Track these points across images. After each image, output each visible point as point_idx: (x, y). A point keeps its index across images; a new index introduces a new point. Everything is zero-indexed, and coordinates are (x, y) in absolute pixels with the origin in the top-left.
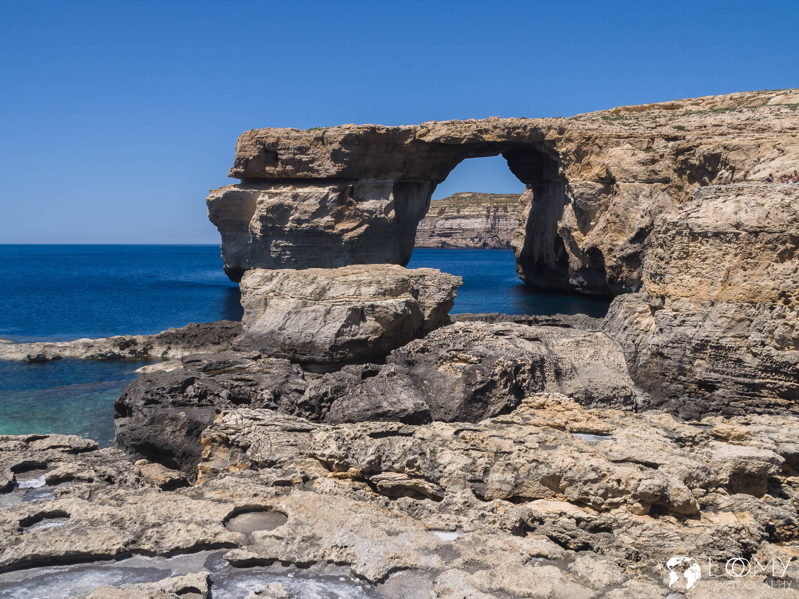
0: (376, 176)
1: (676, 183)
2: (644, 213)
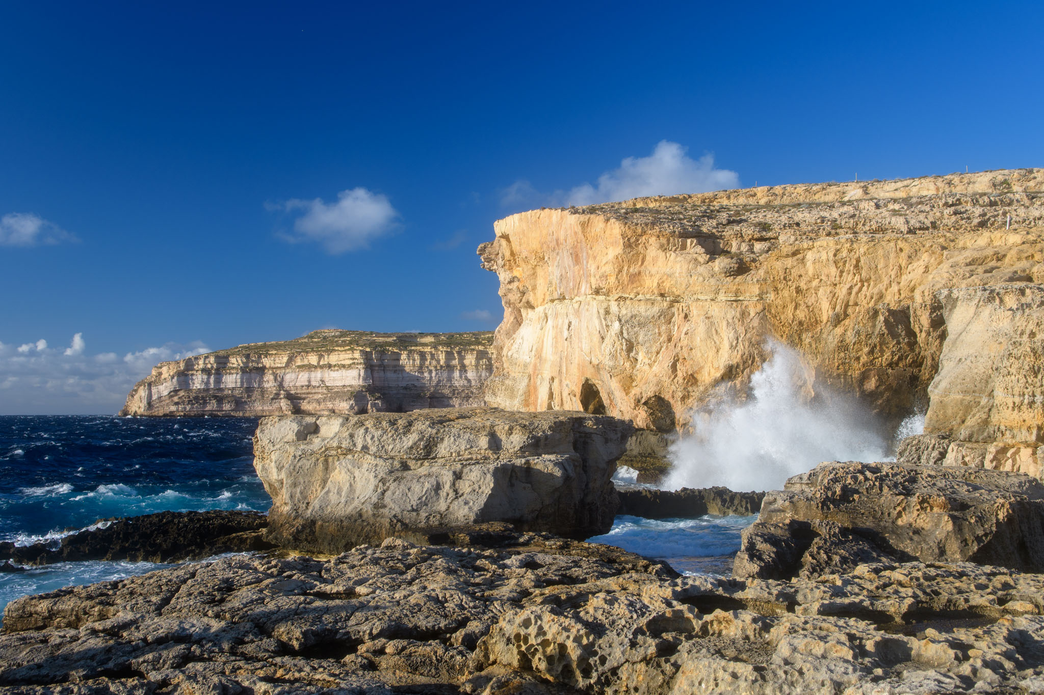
1: (778, 300)
2: (734, 344)
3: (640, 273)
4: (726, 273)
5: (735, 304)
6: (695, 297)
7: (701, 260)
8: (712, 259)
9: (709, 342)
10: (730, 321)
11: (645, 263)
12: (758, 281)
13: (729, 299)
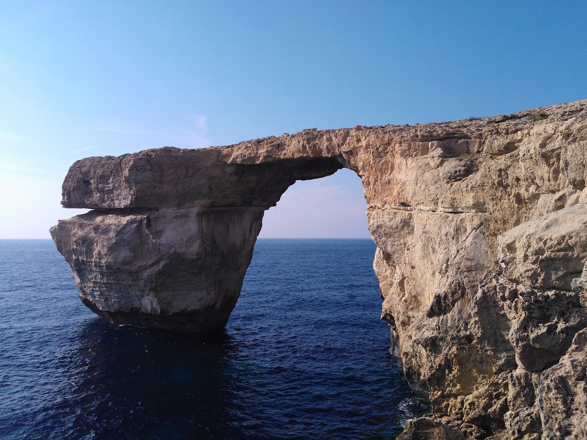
0: (179, 206)
1: (496, 213)
2: (444, 267)
3: (389, 182)
4: (450, 178)
5: (451, 216)
6: (418, 207)
7: (432, 164)
8: (441, 163)
9: (426, 261)
10: (444, 238)
11: (394, 172)
12: (472, 187)
13: (447, 210)
